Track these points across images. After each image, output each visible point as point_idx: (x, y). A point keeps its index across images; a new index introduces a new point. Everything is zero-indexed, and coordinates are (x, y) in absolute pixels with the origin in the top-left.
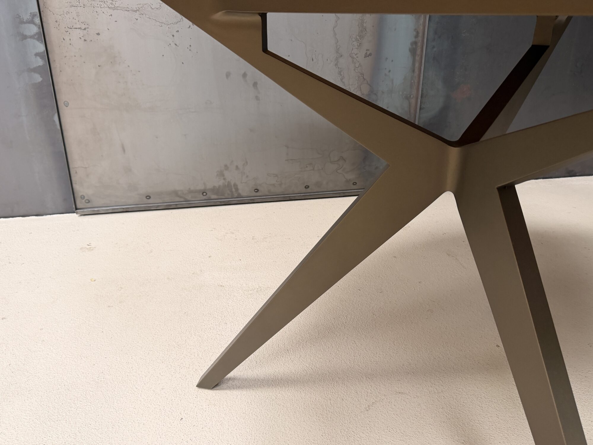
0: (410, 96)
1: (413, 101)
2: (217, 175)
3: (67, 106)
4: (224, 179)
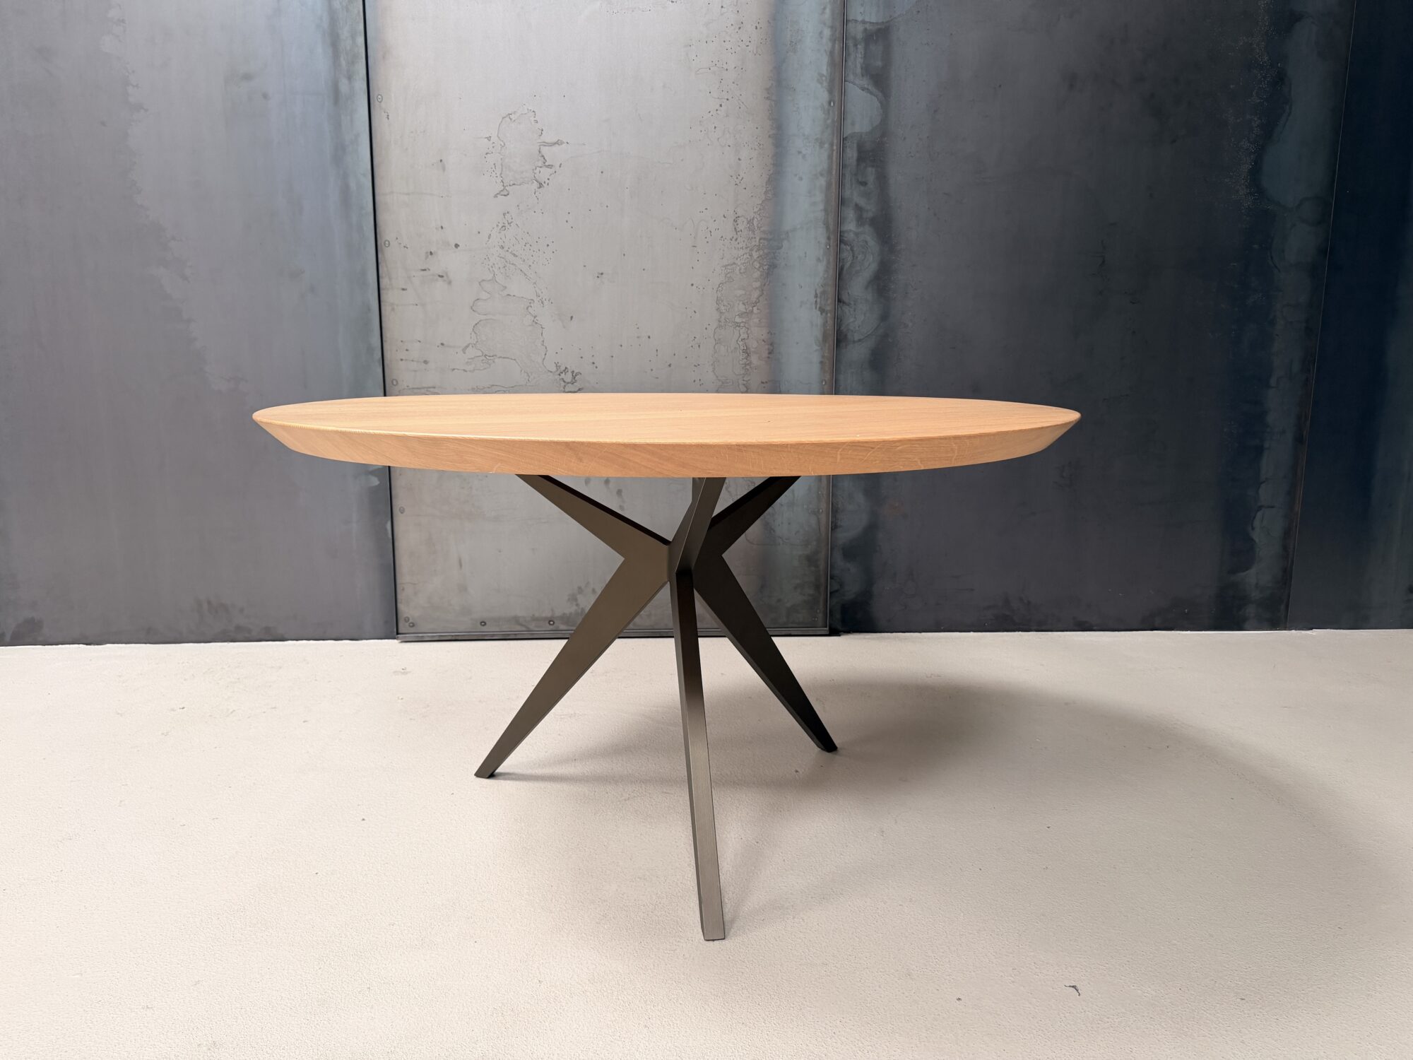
0: (818, 511)
1: (823, 518)
2: (569, 599)
3: (402, 513)
4: (577, 605)
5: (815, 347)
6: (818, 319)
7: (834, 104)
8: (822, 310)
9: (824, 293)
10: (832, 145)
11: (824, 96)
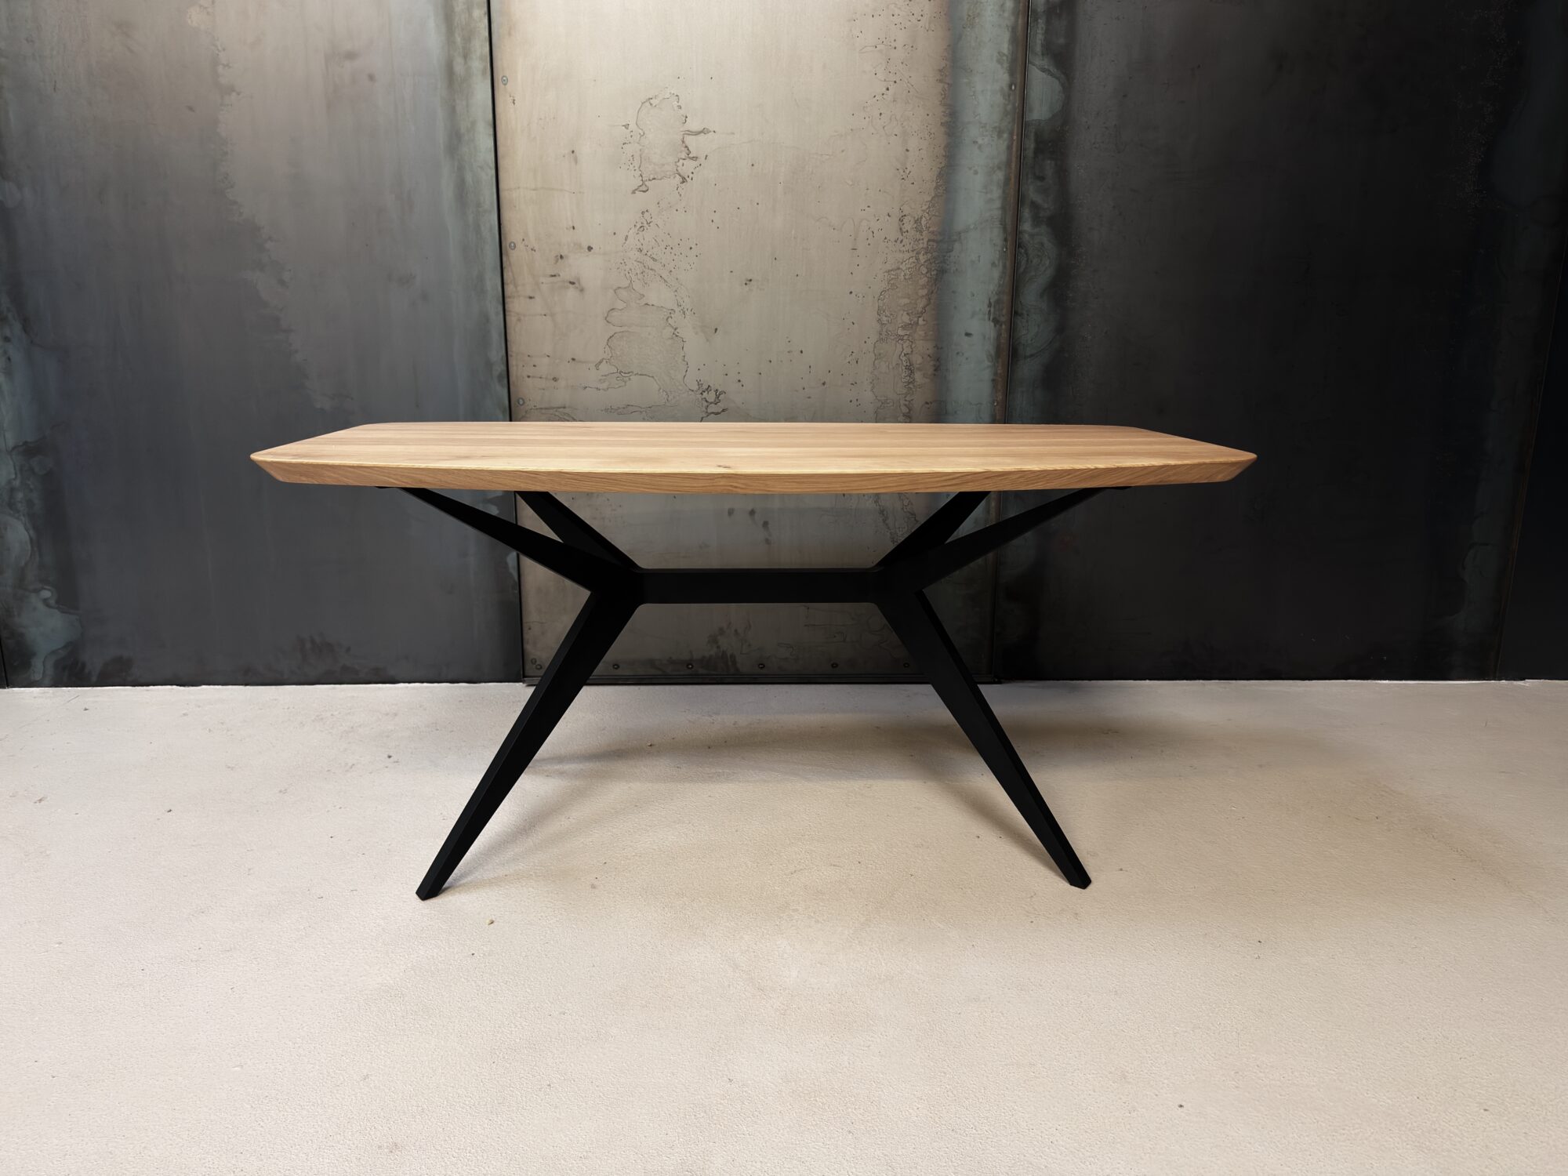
2: (708, 641)
4: (718, 647)
5: (987, 363)
6: (990, 329)
7: (1015, 87)
8: (996, 321)
9: (998, 302)
10: (1011, 134)
11: (1003, 77)
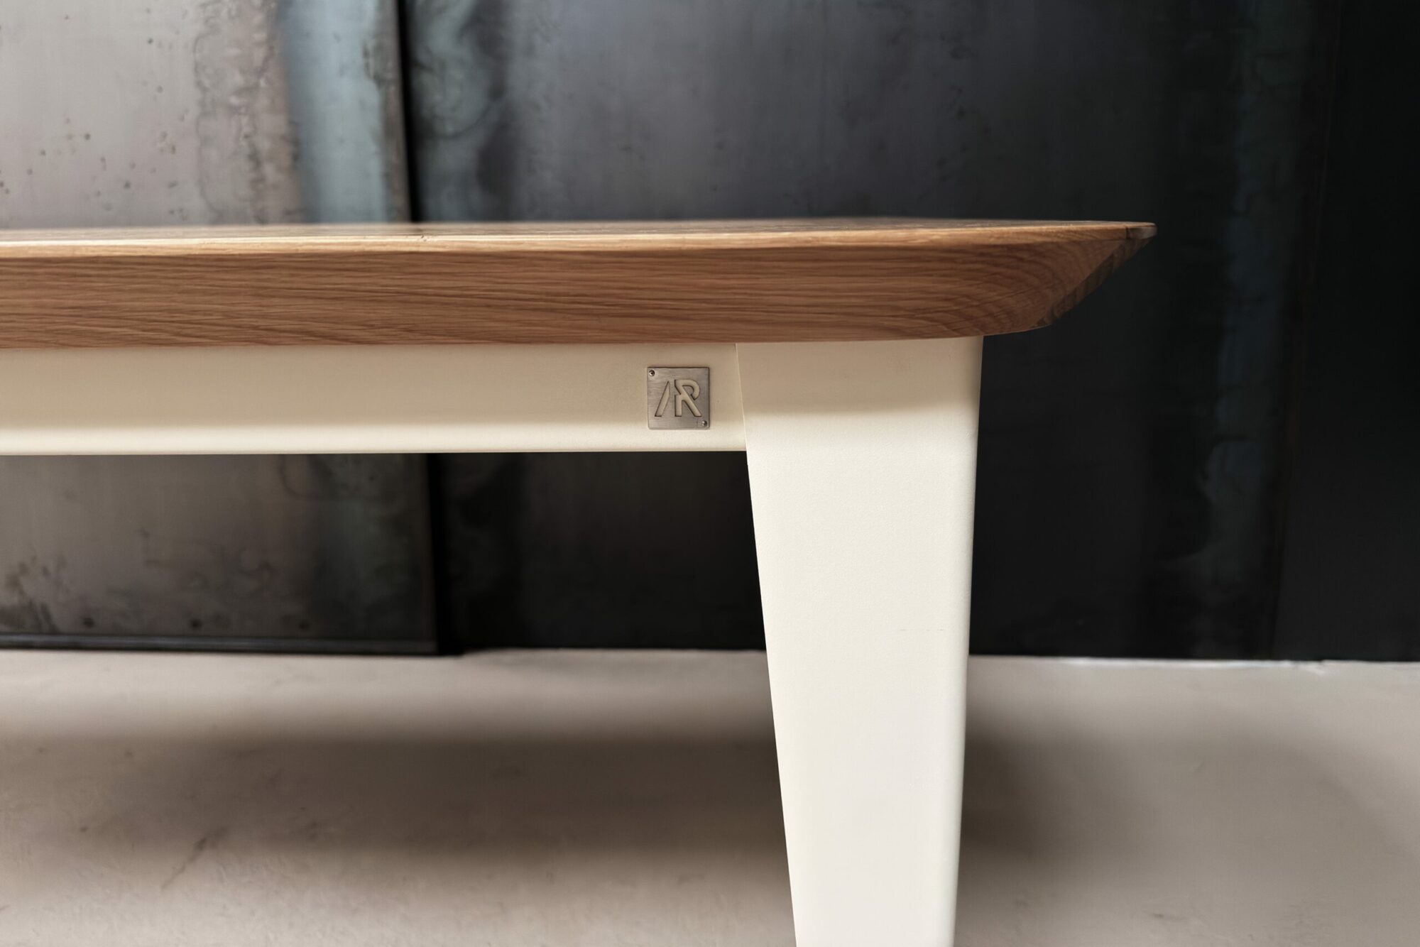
2: (7, 583)
4: (21, 593)
5: (373, 147)
6: (371, 96)
8: (379, 80)
9: (379, 48)
